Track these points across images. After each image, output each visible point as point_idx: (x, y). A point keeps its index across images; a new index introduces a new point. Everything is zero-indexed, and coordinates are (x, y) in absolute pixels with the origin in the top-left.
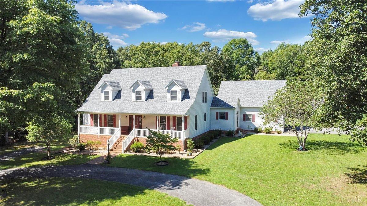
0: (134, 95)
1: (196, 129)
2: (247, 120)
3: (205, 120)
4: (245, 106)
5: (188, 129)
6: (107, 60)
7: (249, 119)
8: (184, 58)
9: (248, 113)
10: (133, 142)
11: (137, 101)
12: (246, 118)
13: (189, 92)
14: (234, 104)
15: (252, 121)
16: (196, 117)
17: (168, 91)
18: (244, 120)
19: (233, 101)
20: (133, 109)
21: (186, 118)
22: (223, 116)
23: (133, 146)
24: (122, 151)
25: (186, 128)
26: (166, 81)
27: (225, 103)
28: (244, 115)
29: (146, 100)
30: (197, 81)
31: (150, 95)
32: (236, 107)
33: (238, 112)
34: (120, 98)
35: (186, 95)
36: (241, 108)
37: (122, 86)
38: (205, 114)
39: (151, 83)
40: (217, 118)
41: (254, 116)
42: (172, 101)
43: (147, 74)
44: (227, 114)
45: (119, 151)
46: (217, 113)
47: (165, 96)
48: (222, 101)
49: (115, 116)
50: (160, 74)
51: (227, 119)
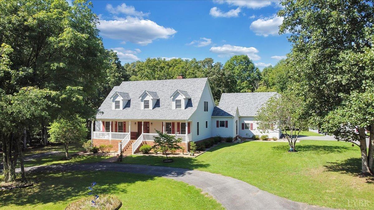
0: (142, 104)
1: (198, 134)
2: (245, 129)
3: (207, 127)
4: (244, 116)
5: (191, 133)
6: (116, 74)
7: (247, 128)
8: (187, 73)
9: (246, 122)
10: (142, 145)
11: (145, 109)
12: (244, 126)
13: (192, 101)
14: (233, 113)
15: (250, 129)
16: (198, 123)
17: (173, 100)
18: (243, 128)
19: (232, 110)
20: (141, 116)
21: (189, 124)
22: (223, 124)
23: (142, 148)
24: (132, 152)
25: (189, 132)
26: (171, 92)
27: (225, 112)
28: (243, 124)
29: (153, 109)
30: (199, 92)
31: (157, 104)
32: (234, 116)
33: (237, 121)
34: (129, 107)
35: (189, 103)
36: (240, 118)
37: (131, 96)
38: (207, 122)
39: (158, 93)
40: (218, 126)
41: (252, 124)
42: (177, 109)
43: (154, 86)
44: (227, 122)
45: (130, 152)
46: (218, 122)
47: (170, 105)
48: (223, 111)
49: (125, 122)
50: (166, 85)
51: (227, 126)
